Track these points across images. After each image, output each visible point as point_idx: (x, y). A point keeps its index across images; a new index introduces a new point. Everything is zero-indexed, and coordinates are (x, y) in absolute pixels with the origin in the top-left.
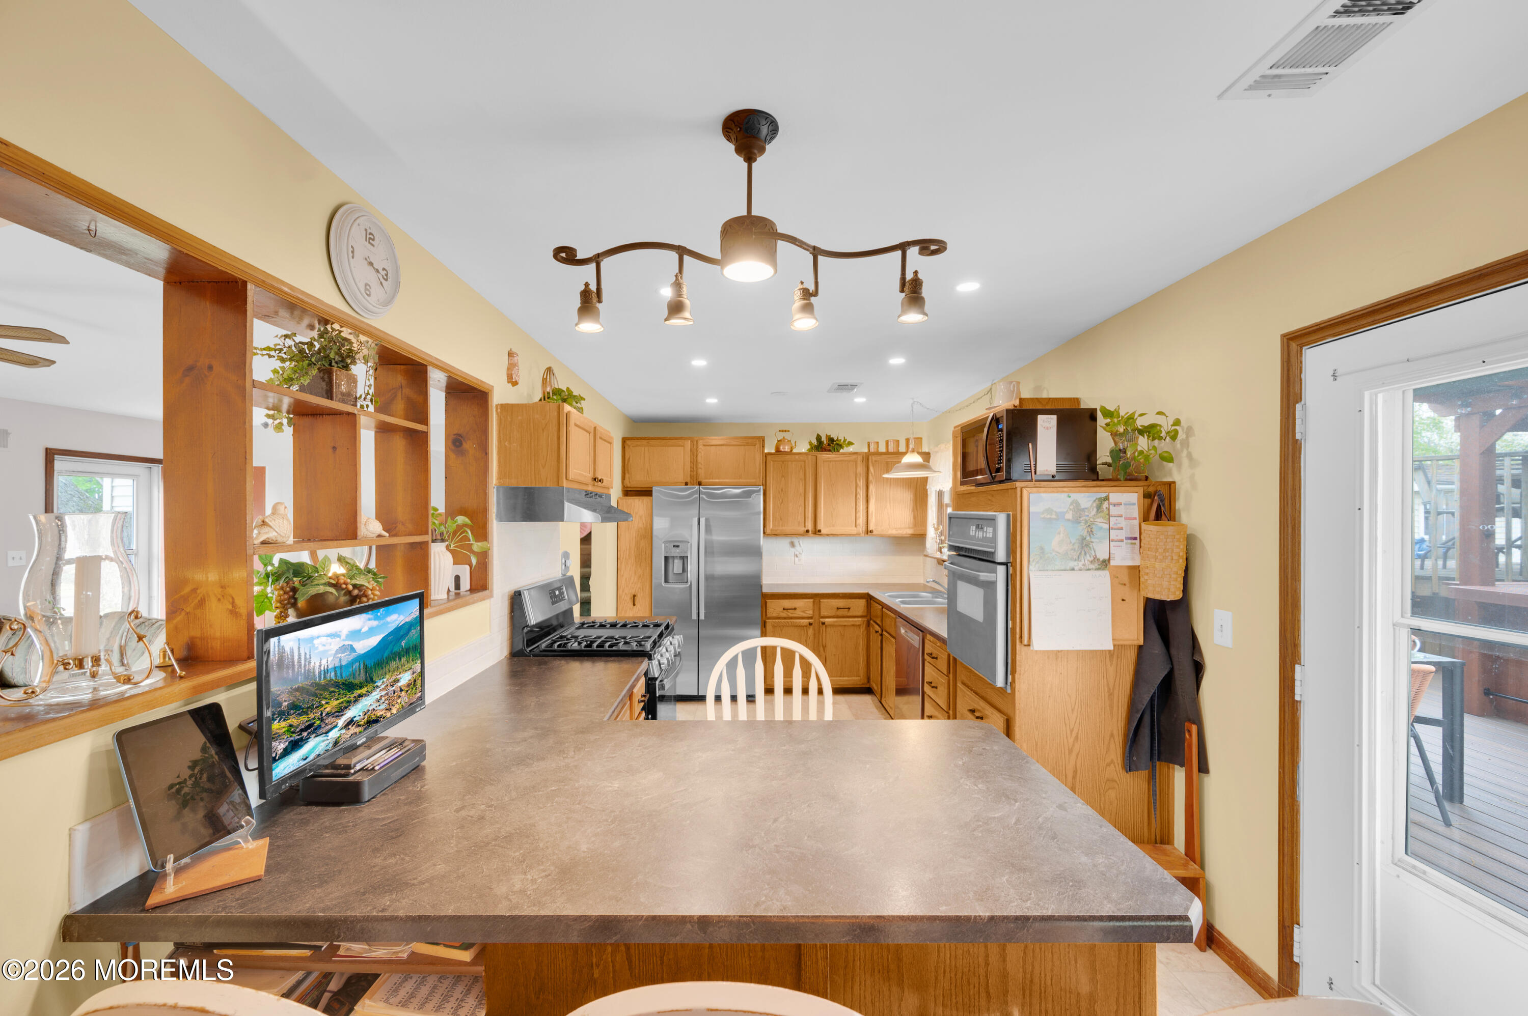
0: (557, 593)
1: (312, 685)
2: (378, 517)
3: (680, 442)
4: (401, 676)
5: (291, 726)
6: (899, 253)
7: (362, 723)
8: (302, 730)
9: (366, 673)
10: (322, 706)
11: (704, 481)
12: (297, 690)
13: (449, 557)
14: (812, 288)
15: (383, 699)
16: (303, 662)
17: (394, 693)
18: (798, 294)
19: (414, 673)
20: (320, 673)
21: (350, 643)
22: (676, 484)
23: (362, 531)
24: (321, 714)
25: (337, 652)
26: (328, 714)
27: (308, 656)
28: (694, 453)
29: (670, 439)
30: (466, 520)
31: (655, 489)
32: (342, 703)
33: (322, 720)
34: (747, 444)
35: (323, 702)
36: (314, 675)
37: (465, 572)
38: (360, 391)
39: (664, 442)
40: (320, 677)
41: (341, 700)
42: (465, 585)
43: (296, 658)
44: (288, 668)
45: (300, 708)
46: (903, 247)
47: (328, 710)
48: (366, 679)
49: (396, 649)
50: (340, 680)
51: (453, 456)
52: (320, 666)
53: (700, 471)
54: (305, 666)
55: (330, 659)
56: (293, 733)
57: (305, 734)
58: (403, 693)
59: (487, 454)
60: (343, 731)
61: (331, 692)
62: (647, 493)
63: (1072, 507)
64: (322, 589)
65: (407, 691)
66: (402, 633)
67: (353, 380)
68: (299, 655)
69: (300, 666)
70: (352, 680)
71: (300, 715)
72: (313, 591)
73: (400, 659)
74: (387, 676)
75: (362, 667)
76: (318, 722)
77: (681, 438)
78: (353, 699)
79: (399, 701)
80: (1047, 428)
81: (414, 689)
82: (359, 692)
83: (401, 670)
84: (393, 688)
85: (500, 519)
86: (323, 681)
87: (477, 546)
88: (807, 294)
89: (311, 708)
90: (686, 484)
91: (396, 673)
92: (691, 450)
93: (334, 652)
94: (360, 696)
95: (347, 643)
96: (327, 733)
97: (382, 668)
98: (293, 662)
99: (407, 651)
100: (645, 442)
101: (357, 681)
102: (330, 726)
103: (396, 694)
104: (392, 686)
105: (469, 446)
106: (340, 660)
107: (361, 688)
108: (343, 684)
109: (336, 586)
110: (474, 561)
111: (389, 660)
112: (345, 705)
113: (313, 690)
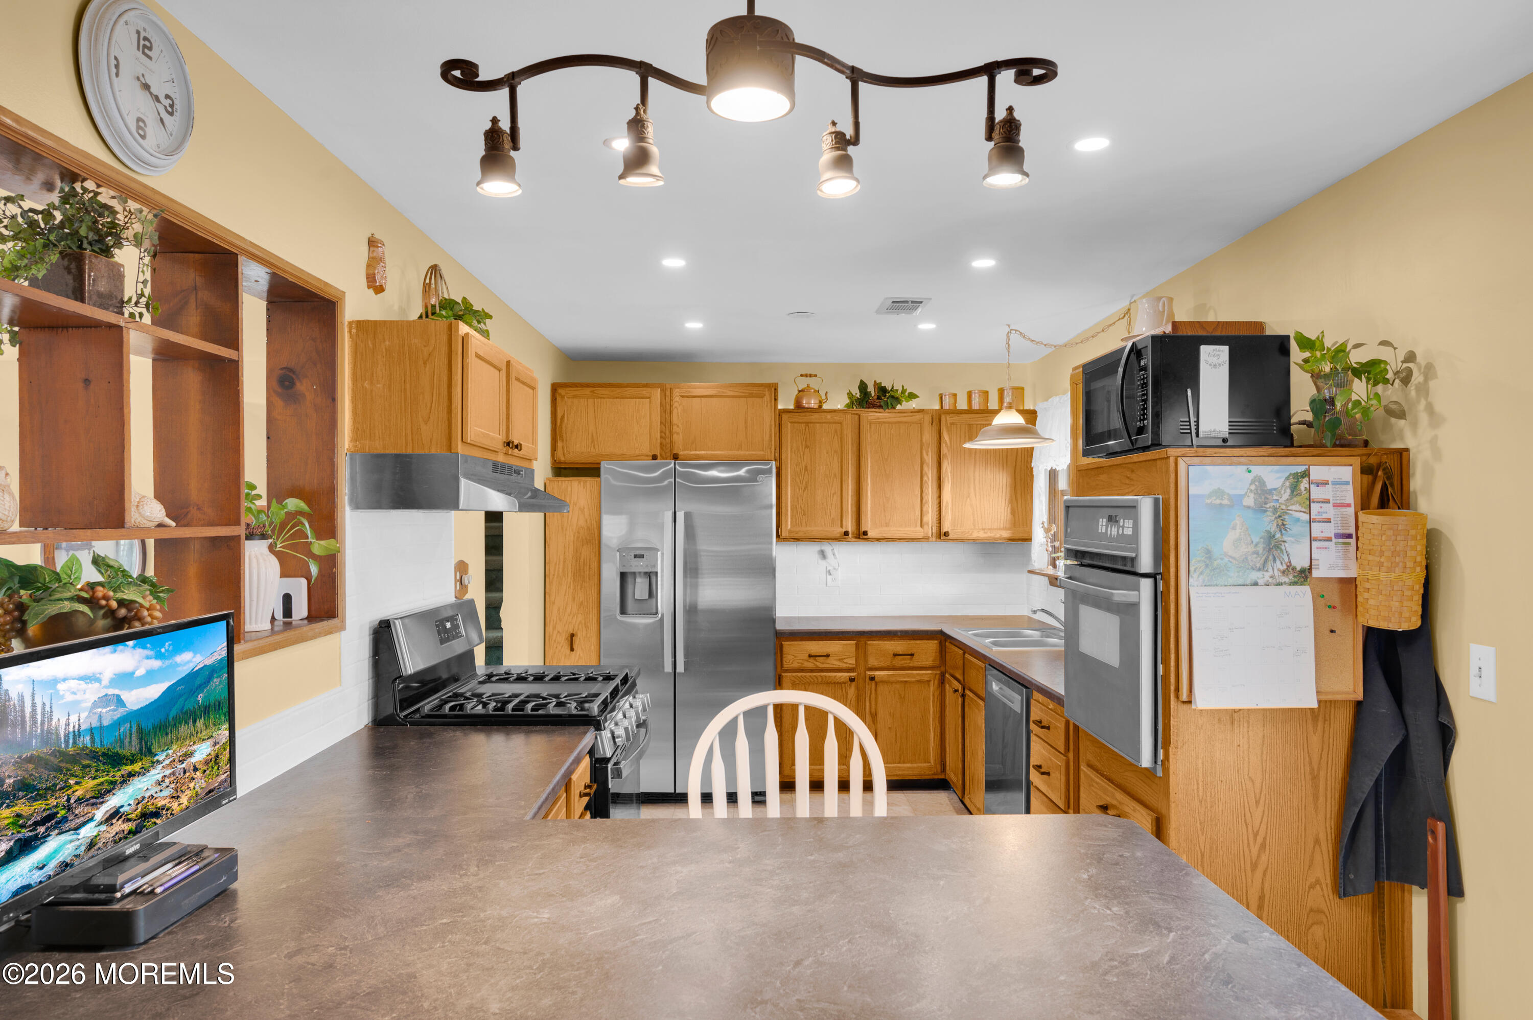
0: (448, 625)
1: (53, 754)
2: (158, 496)
3: (645, 391)
4: (195, 747)
5: (18, 816)
6: (983, 80)
7: (133, 816)
8: (36, 824)
9: (141, 739)
10: (70, 787)
11: (682, 453)
12: (30, 760)
13: (274, 564)
14: (849, 132)
15: (167, 781)
16: (39, 717)
17: (185, 772)
18: (827, 141)
19: (215, 744)
20: (67, 736)
21: (117, 692)
22: (637, 457)
23: (133, 517)
24: (68, 800)
25: (95, 705)
26: (79, 801)
27: (48, 709)
28: (666, 409)
29: (628, 386)
30: (302, 505)
31: (604, 466)
32: (102, 783)
33: (69, 808)
34: (751, 396)
35: (72, 782)
36: (58, 739)
37: (299, 589)
38: (129, 291)
39: (618, 390)
40: (67, 742)
41: (102, 780)
42: (300, 609)
43: (28, 710)
44: (14, 725)
45: (35, 788)
46: (990, 70)
47: (78, 793)
48: (141, 750)
49: (189, 706)
50: (98, 747)
51: (279, 403)
52: (68, 725)
53: (675, 436)
54: (43, 723)
55: (84, 715)
56: (22, 826)
57: (42, 829)
58: (198, 773)
59: (334, 400)
60: (103, 828)
61: (85, 767)
62: (591, 471)
63: (1253, 487)
64: (67, 606)
65: (205, 771)
66: (198, 681)
67: (117, 275)
68: (34, 706)
69: (34, 722)
70: (117, 749)
71: (35, 799)
72: (52, 609)
73: (195, 722)
74: (175, 747)
75: (134, 730)
76: (63, 812)
77: (646, 385)
78: (119, 779)
79: (192, 785)
80: (1215, 366)
81: (216, 768)
82: (129, 768)
83: (195, 739)
84: (183, 766)
85: (357, 505)
86: (71, 749)
87: (319, 547)
88: (842, 141)
89: (52, 790)
90: (654, 457)
91: (187, 742)
92: (661, 403)
93: (89, 704)
94: (131, 775)
95: (111, 691)
96: (77, 828)
97: (167, 734)
98: (23, 717)
99: (206, 710)
100: (587, 391)
101: (126, 752)
102: (82, 819)
103: (187, 774)
104: (182, 762)
105: (306, 387)
106: (100, 717)
107: (132, 762)
108: (104, 754)
109: (91, 602)
110: (314, 570)
111: (177, 722)
112: (106, 787)
113: (56, 761)
